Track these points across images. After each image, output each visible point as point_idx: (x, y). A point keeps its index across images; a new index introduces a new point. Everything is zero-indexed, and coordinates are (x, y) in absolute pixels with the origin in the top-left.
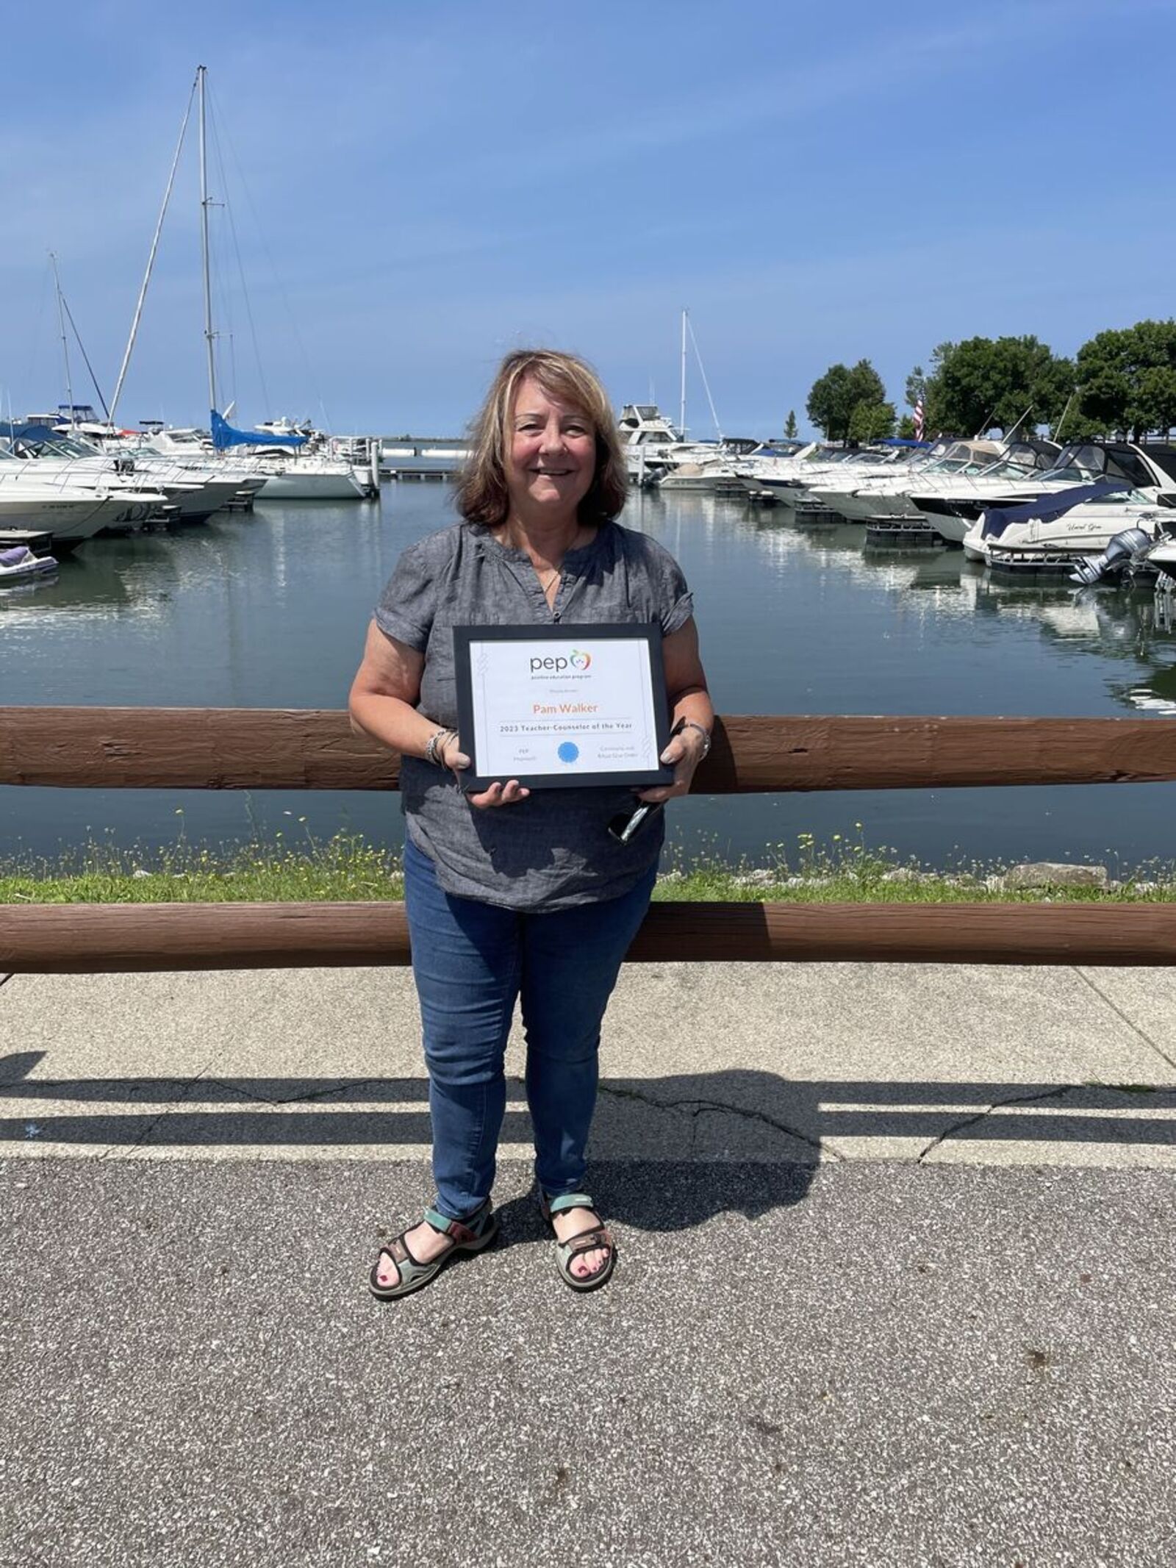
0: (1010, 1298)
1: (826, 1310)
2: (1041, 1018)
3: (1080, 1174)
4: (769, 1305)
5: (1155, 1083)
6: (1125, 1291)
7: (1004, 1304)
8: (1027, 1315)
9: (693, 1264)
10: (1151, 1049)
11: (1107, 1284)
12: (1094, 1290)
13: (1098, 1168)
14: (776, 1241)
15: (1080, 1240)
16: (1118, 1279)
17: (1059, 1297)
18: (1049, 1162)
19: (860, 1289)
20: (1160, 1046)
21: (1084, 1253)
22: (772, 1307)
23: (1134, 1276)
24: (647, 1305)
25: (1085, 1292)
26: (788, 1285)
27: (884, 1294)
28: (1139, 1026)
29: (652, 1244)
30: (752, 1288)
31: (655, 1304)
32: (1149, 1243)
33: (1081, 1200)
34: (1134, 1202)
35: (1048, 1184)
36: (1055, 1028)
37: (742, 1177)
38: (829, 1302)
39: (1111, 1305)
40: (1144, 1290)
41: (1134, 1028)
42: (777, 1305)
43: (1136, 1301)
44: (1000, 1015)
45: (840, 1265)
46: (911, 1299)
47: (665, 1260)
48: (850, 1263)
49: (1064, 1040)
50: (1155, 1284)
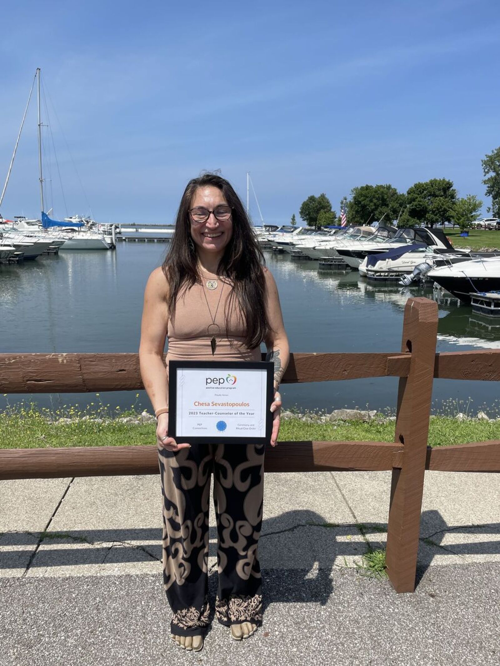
0: (224, 648)
1: (126, 660)
2: (300, 488)
3: (286, 574)
4: (97, 658)
5: (340, 522)
6: (283, 641)
7: (220, 652)
8: (228, 658)
9: (68, 635)
10: (345, 504)
11: (276, 637)
12: (268, 641)
13: (297, 570)
14: (118, 620)
15: (272, 612)
16: (283, 634)
17: (249, 646)
18: (274, 567)
19: (148, 647)
20: (349, 502)
21: (271, 620)
22: (98, 659)
23: (291, 632)
24: (33, 660)
25: (263, 643)
26: (112, 646)
27: (160, 649)
28: (344, 492)
29: (52, 625)
30: (93, 649)
31: (38, 660)
32: (305, 612)
33: (281, 589)
34: (306, 589)
35: (268, 580)
36: (305, 494)
37: (117, 583)
38: (130, 655)
39: (273, 650)
40: (293, 640)
41: (341, 493)
42: (102, 658)
43: (287, 646)
44: (281, 488)
45: (144, 633)
46: (173, 652)
47: (54, 634)
48: (151, 631)
49: (306, 500)
50: (300, 637)
